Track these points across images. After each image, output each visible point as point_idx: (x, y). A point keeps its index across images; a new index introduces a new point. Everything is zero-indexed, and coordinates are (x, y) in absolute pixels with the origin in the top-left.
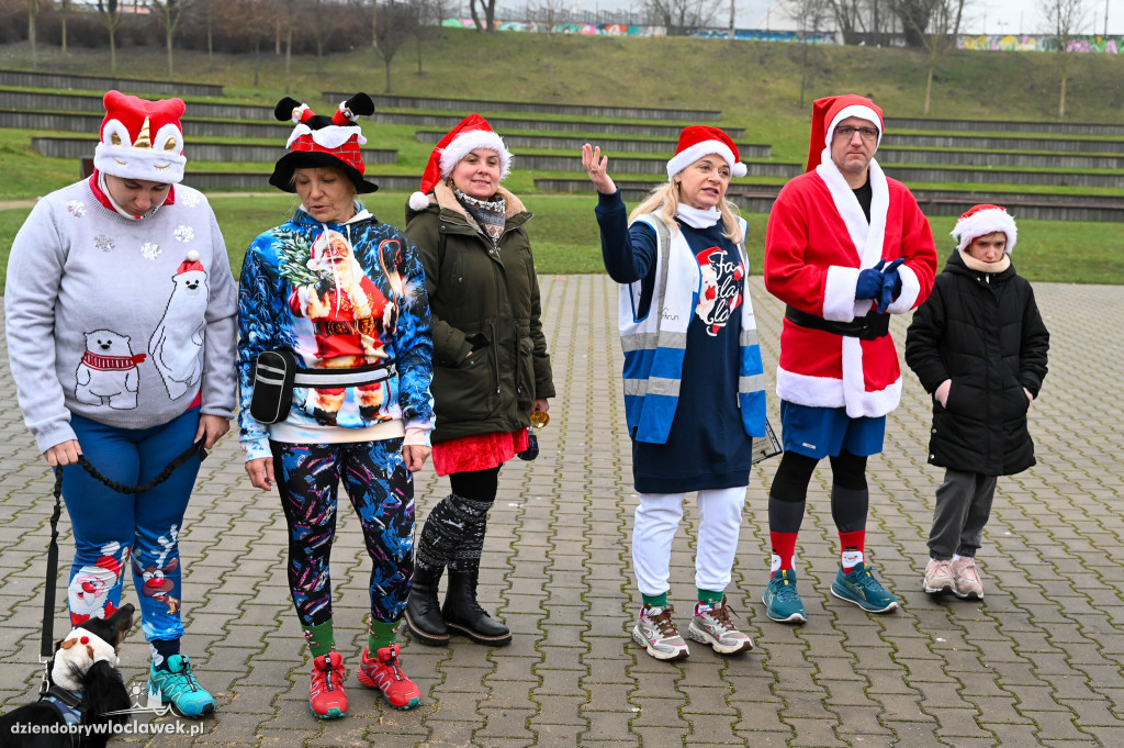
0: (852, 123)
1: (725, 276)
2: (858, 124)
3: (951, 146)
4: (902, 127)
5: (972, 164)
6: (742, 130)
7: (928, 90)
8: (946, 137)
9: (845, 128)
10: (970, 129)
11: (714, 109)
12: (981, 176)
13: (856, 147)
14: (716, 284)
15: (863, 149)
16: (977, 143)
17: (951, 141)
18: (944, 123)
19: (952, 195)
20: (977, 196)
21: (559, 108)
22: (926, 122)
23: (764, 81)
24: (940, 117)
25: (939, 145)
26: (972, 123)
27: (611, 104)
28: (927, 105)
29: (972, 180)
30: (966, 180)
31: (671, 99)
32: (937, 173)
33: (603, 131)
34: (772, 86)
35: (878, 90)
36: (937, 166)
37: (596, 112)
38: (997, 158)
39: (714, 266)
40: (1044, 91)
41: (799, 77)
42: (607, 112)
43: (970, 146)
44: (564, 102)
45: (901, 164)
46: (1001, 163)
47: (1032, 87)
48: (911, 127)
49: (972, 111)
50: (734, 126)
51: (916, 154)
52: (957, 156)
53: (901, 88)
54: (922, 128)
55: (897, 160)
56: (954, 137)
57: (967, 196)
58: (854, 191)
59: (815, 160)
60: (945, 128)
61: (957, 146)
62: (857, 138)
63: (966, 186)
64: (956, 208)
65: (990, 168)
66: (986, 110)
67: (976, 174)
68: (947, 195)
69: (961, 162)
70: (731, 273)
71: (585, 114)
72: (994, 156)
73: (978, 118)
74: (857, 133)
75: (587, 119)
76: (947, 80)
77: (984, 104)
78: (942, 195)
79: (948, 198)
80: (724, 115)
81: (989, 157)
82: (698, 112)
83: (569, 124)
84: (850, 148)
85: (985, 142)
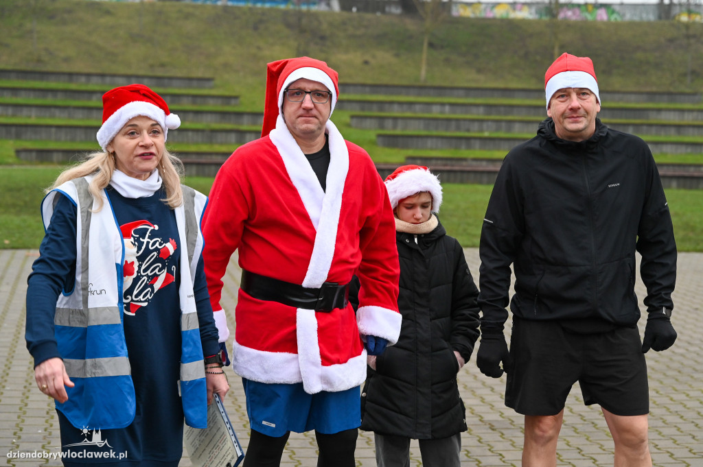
0: (303, 85)
1: (148, 252)
2: (309, 87)
3: (447, 113)
4: (399, 94)
5: (468, 130)
6: (236, 97)
7: (424, 56)
8: (443, 104)
9: (296, 91)
10: (467, 96)
11: (207, 75)
12: (477, 143)
13: (308, 110)
14: (135, 260)
15: (314, 112)
16: (474, 110)
17: (447, 108)
18: (440, 90)
19: (449, 162)
20: (474, 163)
21: (44, 75)
22: (422, 89)
23: (259, 48)
24: (437, 83)
25: (436, 112)
26: (469, 91)
27: (99, 71)
28: (423, 73)
29: (469, 147)
30: (463, 147)
31: (163, 65)
32: (434, 140)
33: (90, 99)
34: (267, 53)
35: (374, 57)
36: (435, 133)
37: (83, 79)
38: (493, 125)
39: (137, 240)
40: (538, 58)
41: (293, 43)
42: (94, 80)
43: (467, 113)
44: (49, 68)
45: (398, 132)
46: (498, 130)
47: (526, 55)
48: (408, 94)
49: (467, 77)
50: (227, 93)
51: (413, 122)
52: (453, 123)
53: (397, 55)
54: (419, 95)
55: (395, 127)
56: (452, 105)
57: (464, 163)
58: (307, 156)
59: (270, 125)
60: (440, 95)
61: (454, 112)
62: (308, 101)
63: (464, 153)
64: (452, 175)
65: (486, 134)
66: (481, 77)
67: (473, 141)
68: (444, 162)
69: (458, 128)
70: (157, 249)
71: (71, 81)
72: (490, 123)
73: (473, 85)
74: (308, 96)
75: (73, 86)
76: (442, 47)
77: (479, 71)
78: (439, 162)
79: (446, 165)
80: (217, 82)
81: (485, 125)
82: (190, 79)
83: (54, 91)
84: (301, 112)
85: (481, 109)
